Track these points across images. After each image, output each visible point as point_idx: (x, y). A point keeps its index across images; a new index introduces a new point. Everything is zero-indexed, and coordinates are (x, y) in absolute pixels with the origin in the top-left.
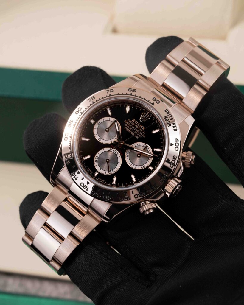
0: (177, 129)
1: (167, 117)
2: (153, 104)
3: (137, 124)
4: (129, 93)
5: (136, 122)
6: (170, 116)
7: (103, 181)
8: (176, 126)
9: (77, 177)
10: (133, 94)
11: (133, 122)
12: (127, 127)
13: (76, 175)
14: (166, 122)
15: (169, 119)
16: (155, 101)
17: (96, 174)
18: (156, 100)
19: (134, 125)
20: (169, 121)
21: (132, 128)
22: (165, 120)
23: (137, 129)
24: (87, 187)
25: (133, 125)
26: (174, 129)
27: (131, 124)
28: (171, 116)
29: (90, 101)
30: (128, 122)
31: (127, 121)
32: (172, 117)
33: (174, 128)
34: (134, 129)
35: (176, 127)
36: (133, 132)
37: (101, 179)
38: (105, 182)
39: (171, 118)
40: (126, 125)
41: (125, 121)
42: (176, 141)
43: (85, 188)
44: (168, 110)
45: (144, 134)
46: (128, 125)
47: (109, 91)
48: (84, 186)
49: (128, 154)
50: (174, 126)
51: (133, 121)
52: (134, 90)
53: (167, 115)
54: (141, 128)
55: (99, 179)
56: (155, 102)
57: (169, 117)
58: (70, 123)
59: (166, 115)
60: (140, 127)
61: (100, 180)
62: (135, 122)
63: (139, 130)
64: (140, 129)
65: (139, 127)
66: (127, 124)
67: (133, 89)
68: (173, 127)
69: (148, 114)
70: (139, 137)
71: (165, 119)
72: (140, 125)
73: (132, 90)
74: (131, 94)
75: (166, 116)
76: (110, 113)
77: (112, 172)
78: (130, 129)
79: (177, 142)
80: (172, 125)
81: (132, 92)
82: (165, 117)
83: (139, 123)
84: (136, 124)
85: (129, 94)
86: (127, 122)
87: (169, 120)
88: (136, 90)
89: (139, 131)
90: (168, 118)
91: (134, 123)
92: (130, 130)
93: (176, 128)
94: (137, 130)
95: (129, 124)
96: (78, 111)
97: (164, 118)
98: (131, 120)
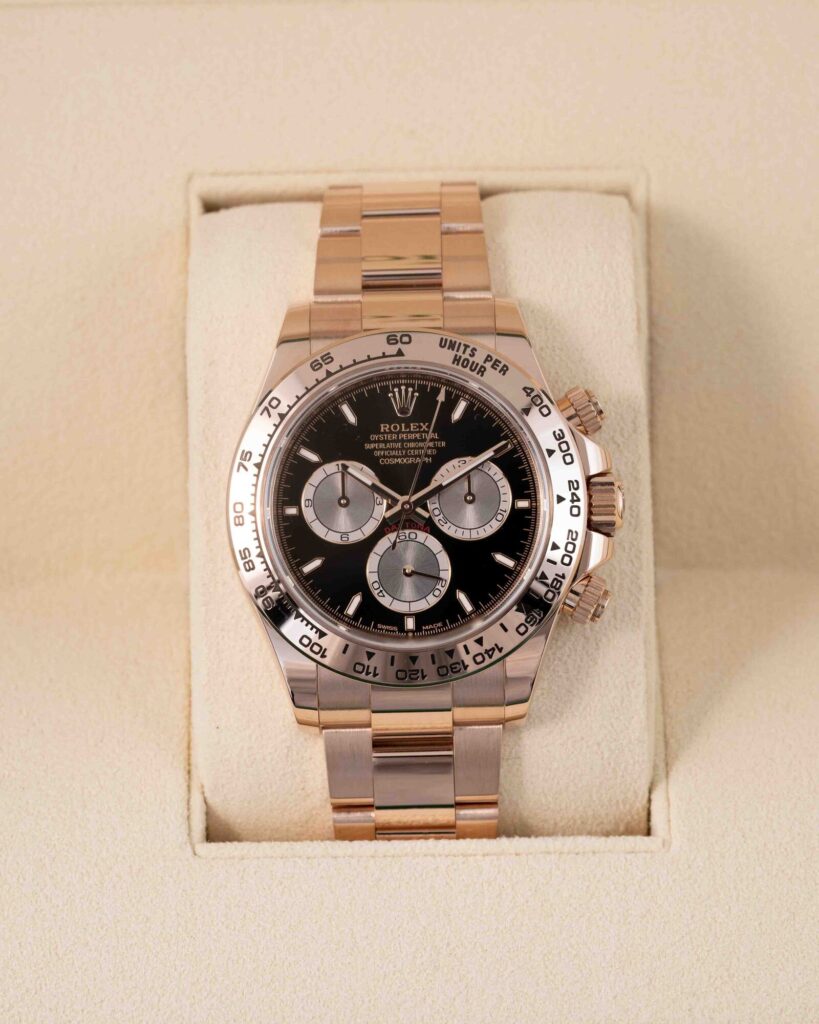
0: (505, 366)
1: (460, 357)
2: (400, 353)
3: (400, 432)
4: (321, 374)
5: (395, 428)
6: (462, 348)
7: (440, 625)
8: (497, 360)
9: (375, 668)
10: (333, 367)
11: (387, 433)
12: (384, 457)
13: (368, 667)
14: (467, 370)
15: (466, 356)
16: (399, 343)
17: (410, 624)
18: (398, 338)
19: (394, 437)
20: (473, 362)
21: (398, 449)
22: (460, 367)
23: (410, 441)
25: (394, 441)
26: (500, 372)
27: (385, 442)
28: (466, 346)
29: (246, 469)
30: (375, 442)
31: (371, 442)
32: (468, 346)
33: (499, 369)
34: (403, 448)
35: (500, 362)
36: (406, 456)
37: (431, 627)
38: (445, 625)
39: (469, 351)
40: (377, 453)
41: (368, 446)
42: (528, 395)
44: (446, 340)
45: (438, 440)
46: (381, 449)
47: (270, 408)
49: (441, 517)
50: (494, 364)
51: (385, 432)
52: (328, 358)
53: (455, 352)
54: (417, 432)
55: (426, 630)
56: (399, 345)
57: (464, 352)
58: (246, 558)
59: (451, 354)
60: (412, 433)
61: (432, 629)
62: (390, 429)
63: (415, 440)
64: (418, 435)
65: (410, 432)
66: (375, 449)
67: (322, 358)
68: (492, 367)
69: (405, 384)
70: (432, 456)
71: (458, 364)
72: (408, 426)
73: (321, 361)
74: (329, 374)
75: (456, 356)
76: (313, 457)
77: (442, 589)
78: (394, 457)
79: (533, 395)
80: (488, 365)
81: (325, 367)
82: (456, 360)
83: (403, 425)
84: (398, 433)
85: (325, 376)
86: (372, 446)
87: (471, 360)
88: (329, 354)
89: (419, 441)
90: (464, 357)
91: (391, 432)
92: (397, 457)
93: (501, 365)
94: (412, 445)
95: (382, 445)
96: (239, 514)
97: (455, 366)
98: (378, 432)
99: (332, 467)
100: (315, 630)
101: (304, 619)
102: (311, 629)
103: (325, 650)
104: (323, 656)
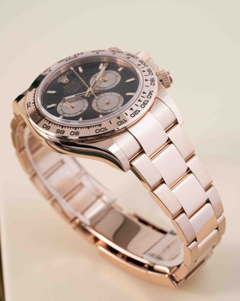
2: (50, 71)
5: (68, 85)
9: (124, 120)
12: (72, 91)
13: (121, 121)
19: (70, 87)
21: (74, 88)
23: (75, 84)
24: (136, 111)
40: (70, 92)
43: (136, 113)
48: (134, 113)
51: (66, 88)
65: (73, 83)
72: (71, 83)
83: (69, 83)
94: (77, 84)
98: (64, 89)
99: (60, 104)
100: (97, 126)
101: (91, 127)
102: (96, 127)
103: (105, 128)
104: (106, 130)
